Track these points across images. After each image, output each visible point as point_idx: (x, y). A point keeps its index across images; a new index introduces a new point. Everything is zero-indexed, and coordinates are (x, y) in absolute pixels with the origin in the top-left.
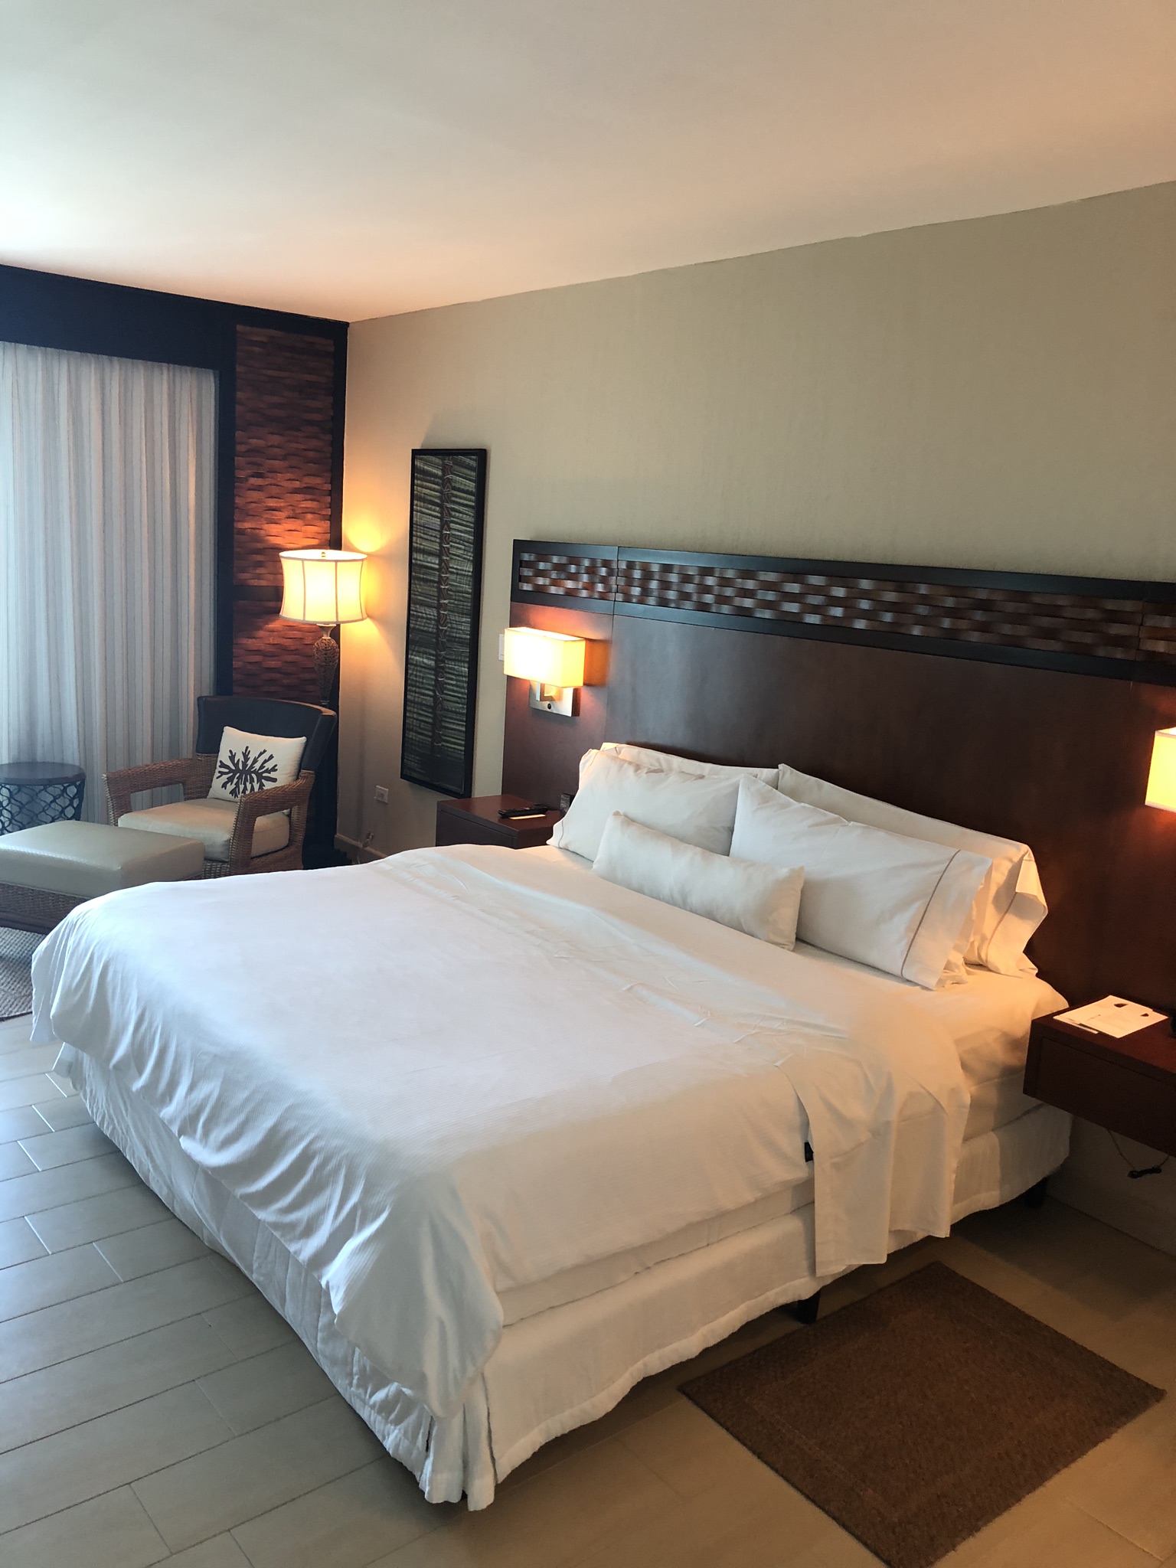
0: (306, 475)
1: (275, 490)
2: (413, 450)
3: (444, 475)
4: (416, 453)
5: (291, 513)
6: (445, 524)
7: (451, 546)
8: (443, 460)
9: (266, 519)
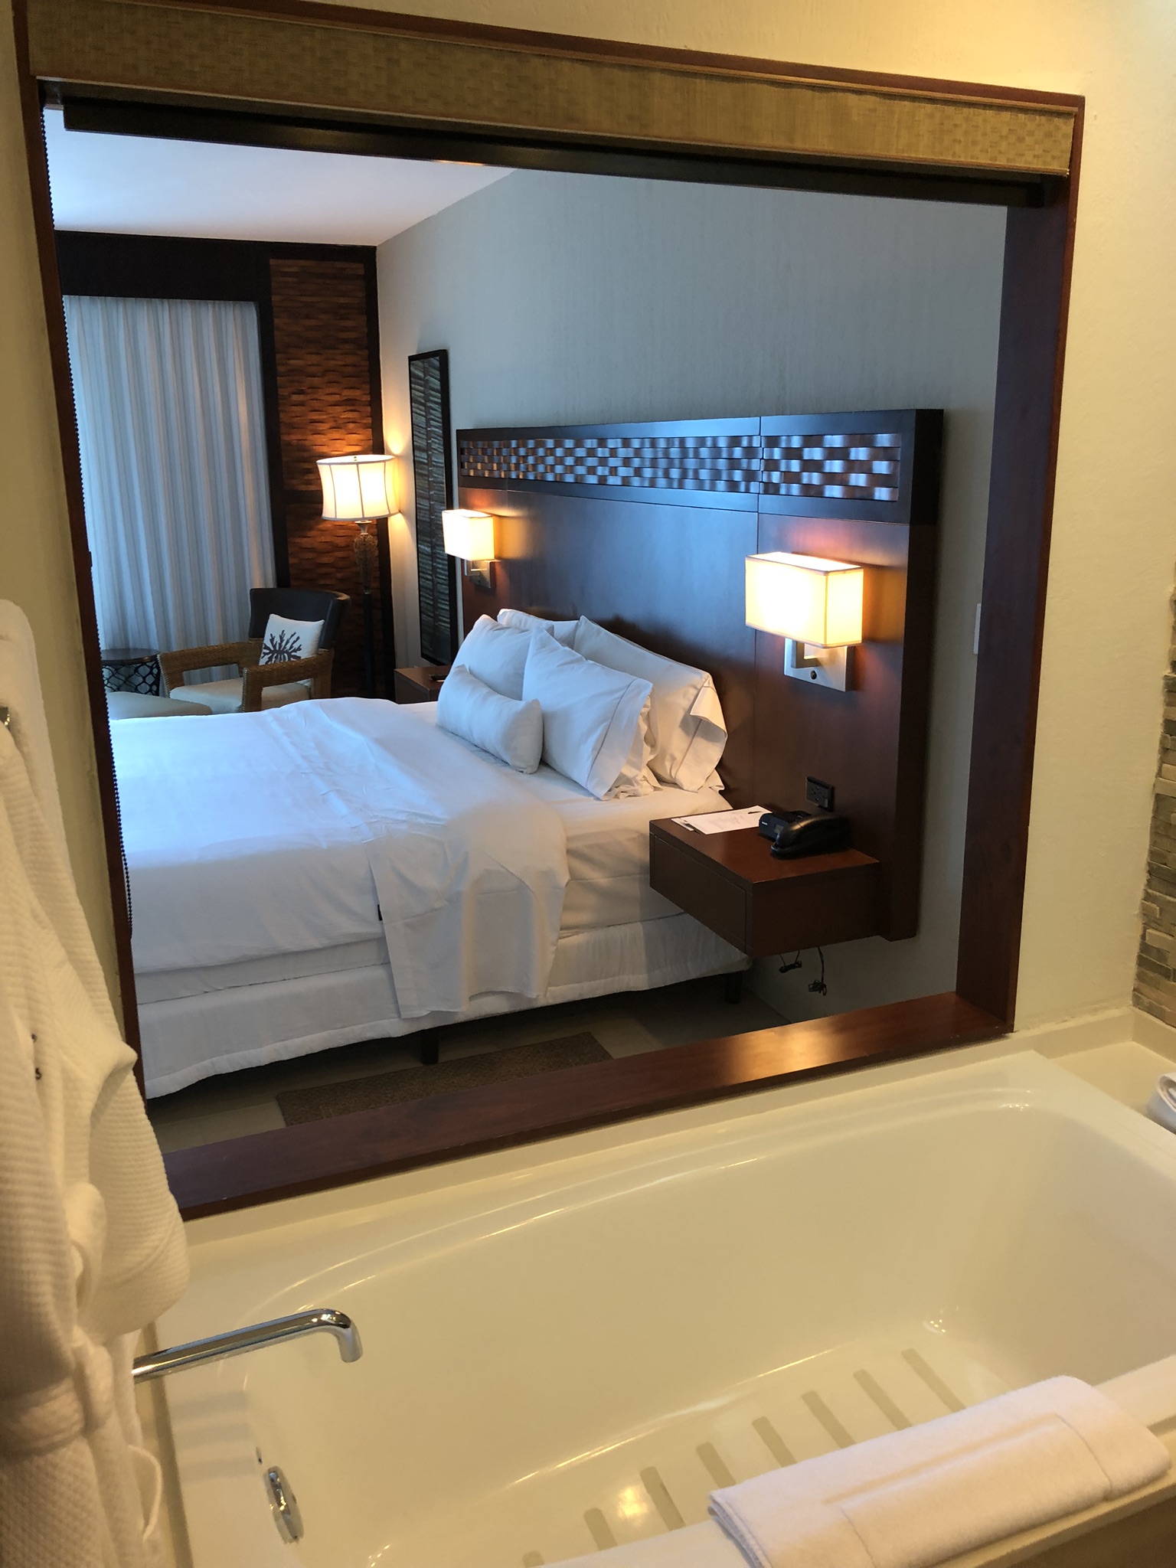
0: (345, 388)
1: (316, 404)
2: (409, 357)
3: (425, 376)
4: (411, 359)
5: (334, 424)
6: (428, 421)
7: (433, 441)
8: (423, 363)
9: (311, 430)
